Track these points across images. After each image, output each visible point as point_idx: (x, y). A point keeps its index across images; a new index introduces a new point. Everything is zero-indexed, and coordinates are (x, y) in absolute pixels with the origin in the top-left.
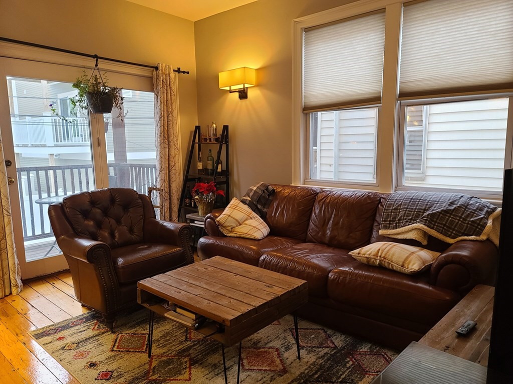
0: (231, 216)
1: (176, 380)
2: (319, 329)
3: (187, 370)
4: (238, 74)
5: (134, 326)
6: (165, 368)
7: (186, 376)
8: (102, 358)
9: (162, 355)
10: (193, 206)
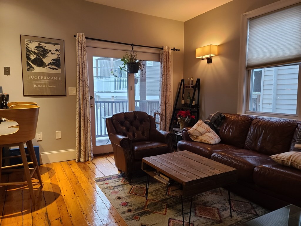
0: (197, 129)
1: (158, 213)
2: (247, 203)
3: (165, 209)
4: (207, 49)
5: (141, 183)
6: (153, 206)
7: (164, 212)
8: (124, 196)
9: (153, 200)
10: (178, 124)
